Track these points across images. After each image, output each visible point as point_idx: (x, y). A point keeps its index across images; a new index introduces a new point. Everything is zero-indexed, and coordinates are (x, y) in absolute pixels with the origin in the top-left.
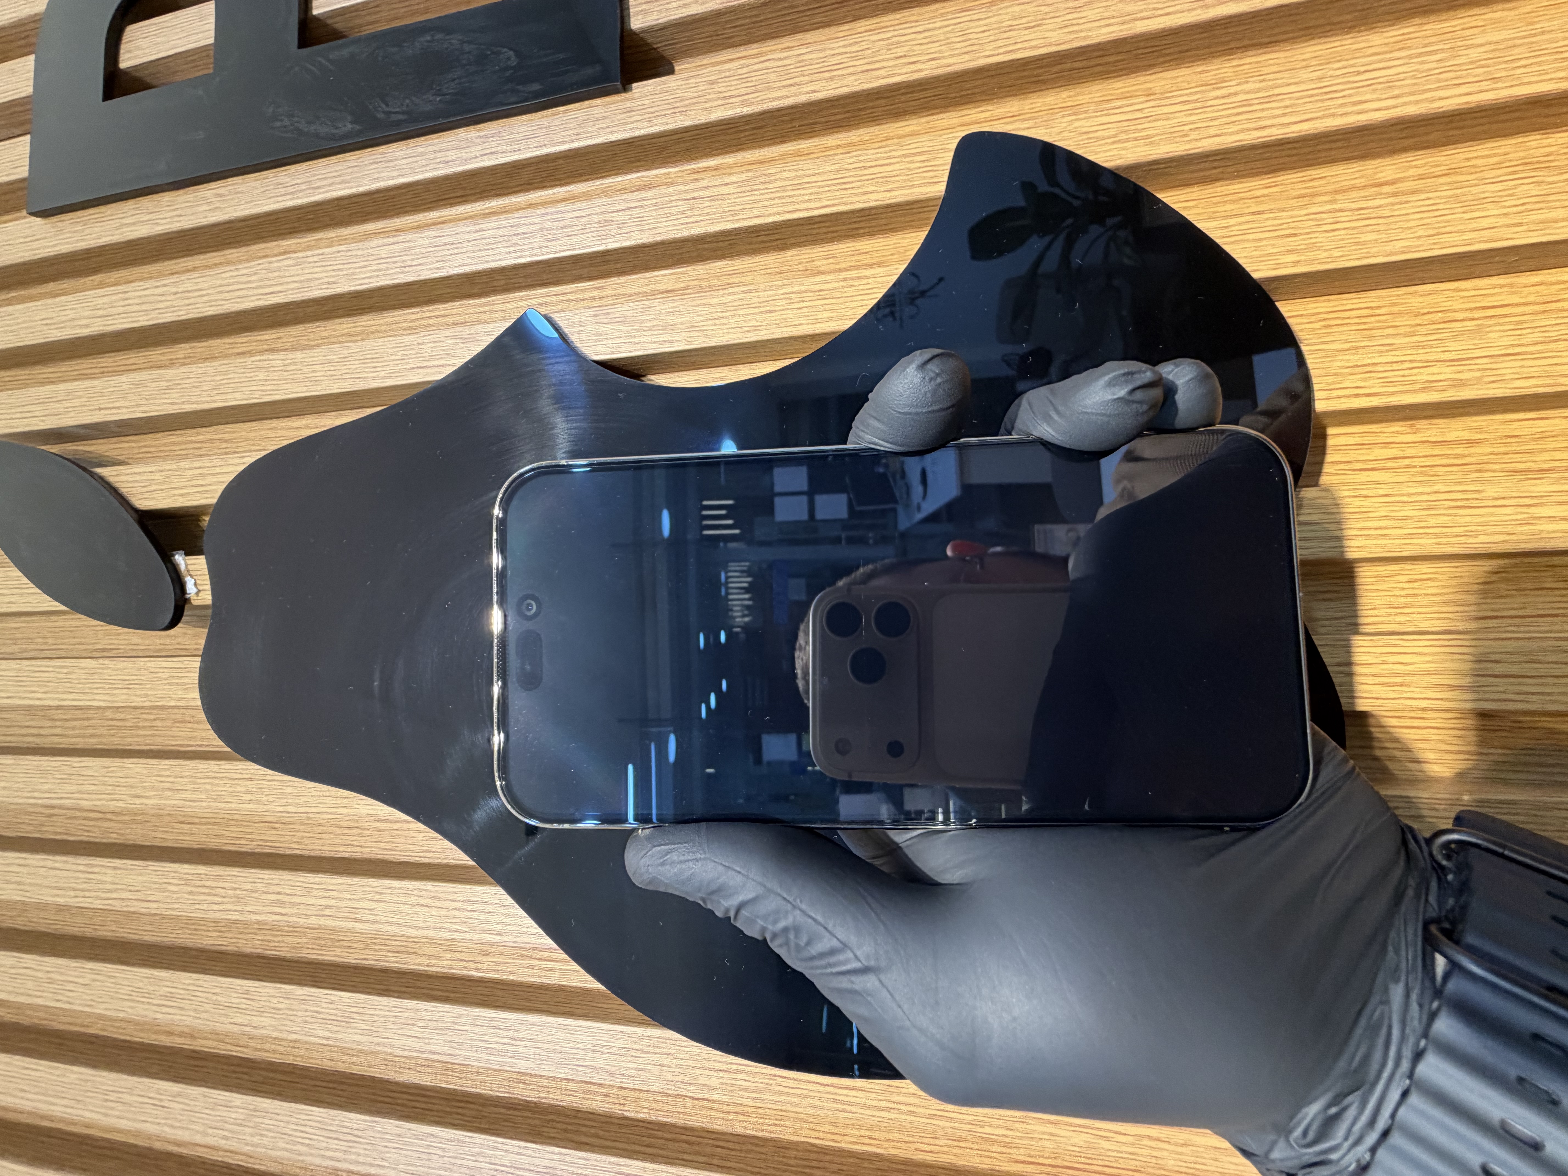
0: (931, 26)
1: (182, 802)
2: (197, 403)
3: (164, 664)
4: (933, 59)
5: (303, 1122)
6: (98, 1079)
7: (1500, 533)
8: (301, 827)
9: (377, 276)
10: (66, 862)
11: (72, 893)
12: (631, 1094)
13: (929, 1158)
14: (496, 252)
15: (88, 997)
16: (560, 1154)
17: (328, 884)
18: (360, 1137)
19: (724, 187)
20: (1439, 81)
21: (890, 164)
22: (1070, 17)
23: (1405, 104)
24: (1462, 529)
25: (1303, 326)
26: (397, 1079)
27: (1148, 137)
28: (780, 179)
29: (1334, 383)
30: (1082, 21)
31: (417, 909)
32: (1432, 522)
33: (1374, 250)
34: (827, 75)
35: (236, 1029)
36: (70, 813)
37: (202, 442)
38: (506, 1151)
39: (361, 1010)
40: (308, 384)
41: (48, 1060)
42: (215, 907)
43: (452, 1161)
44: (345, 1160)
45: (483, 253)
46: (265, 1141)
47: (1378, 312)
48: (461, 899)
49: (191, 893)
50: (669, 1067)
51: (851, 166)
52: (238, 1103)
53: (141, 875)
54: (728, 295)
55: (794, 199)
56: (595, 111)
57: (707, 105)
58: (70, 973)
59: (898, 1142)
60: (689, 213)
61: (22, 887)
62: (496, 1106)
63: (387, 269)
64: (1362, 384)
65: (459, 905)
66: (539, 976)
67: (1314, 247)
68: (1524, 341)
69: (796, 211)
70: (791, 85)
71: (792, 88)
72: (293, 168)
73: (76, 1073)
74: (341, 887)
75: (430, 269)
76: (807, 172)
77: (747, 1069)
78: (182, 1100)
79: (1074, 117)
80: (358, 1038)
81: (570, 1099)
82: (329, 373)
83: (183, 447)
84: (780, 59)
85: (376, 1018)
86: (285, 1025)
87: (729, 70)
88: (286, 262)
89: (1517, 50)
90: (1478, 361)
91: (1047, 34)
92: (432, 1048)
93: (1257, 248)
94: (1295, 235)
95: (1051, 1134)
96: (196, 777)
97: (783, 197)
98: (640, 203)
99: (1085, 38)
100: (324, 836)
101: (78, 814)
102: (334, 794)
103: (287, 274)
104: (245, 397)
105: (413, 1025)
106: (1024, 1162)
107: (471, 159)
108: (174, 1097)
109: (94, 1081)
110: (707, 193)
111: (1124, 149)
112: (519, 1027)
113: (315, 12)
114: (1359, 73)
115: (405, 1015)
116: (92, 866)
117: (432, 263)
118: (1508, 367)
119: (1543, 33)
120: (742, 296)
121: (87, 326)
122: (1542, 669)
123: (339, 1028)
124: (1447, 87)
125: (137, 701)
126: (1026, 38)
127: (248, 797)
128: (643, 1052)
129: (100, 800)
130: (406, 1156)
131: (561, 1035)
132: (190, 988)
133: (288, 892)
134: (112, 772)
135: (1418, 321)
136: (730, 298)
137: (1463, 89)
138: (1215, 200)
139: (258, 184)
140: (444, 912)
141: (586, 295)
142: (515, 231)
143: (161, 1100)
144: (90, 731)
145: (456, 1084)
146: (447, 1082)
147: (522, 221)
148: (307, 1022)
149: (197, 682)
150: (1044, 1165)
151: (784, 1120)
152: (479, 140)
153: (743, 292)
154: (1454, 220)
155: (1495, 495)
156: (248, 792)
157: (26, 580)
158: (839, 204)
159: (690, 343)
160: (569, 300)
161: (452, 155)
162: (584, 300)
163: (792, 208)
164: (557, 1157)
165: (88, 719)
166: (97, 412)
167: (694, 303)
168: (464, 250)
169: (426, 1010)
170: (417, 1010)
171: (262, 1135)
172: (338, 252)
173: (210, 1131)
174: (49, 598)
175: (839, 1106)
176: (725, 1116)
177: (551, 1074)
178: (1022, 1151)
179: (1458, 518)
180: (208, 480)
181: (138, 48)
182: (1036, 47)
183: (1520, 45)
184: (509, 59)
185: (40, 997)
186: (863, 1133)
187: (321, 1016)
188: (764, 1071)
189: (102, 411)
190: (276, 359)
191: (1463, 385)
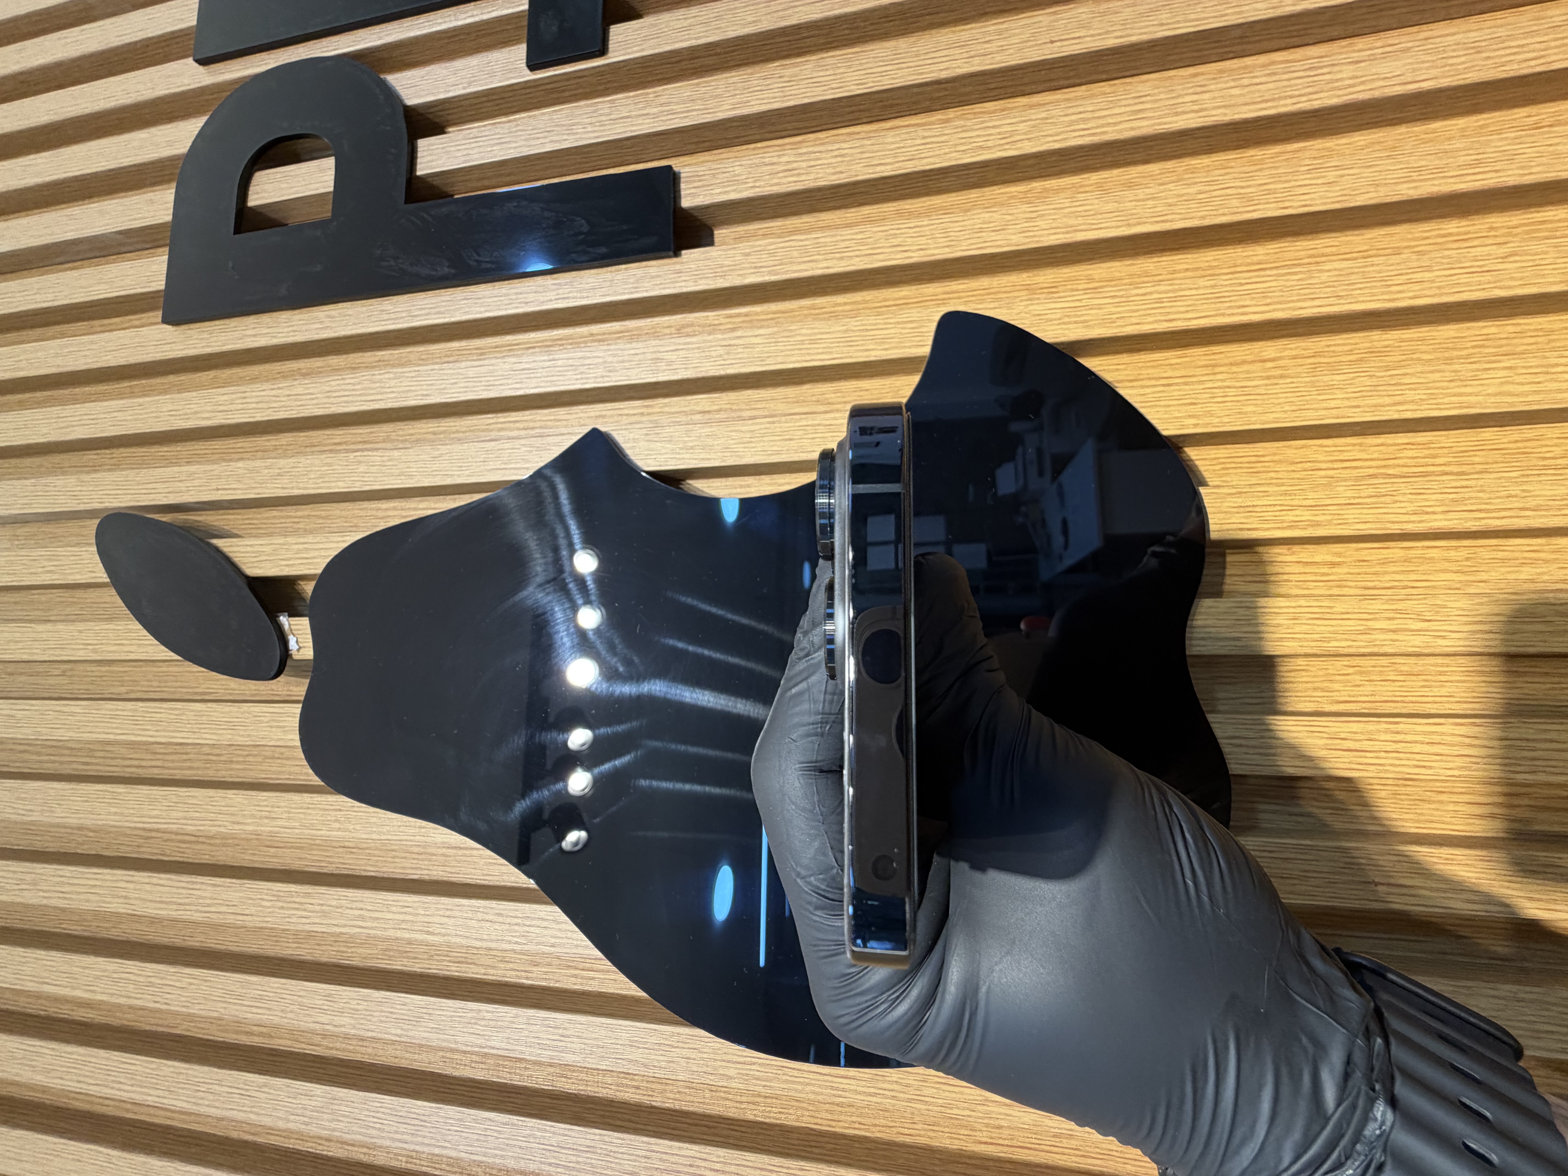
0: (920, 224)
1: (277, 829)
2: (305, 488)
3: (265, 709)
4: (921, 249)
5: (375, 1109)
6: (190, 1072)
7: (1346, 640)
8: (376, 852)
9: (466, 392)
10: (168, 879)
11: (175, 907)
12: (659, 1086)
13: (908, 1140)
14: (566, 378)
15: (183, 999)
16: (600, 1135)
17: (405, 901)
18: (425, 1121)
19: (754, 338)
20: (1299, 295)
21: (886, 329)
22: (1026, 225)
23: (1274, 310)
24: (1319, 635)
25: (1206, 468)
26: (454, 1074)
27: (1086, 321)
28: (799, 335)
29: (1224, 519)
30: (1036, 229)
31: (484, 924)
32: (1297, 629)
33: (1254, 419)
34: (837, 255)
35: (318, 1027)
36: (166, 836)
37: (300, 517)
38: (554, 1133)
39: (431, 1011)
40: (403, 477)
41: (146, 1056)
42: (304, 920)
43: (507, 1142)
44: (412, 1142)
45: (555, 378)
46: (341, 1125)
47: (1262, 459)
48: (521, 915)
49: (282, 908)
50: (694, 1059)
51: (855, 329)
52: (318, 1092)
53: (237, 891)
54: (756, 424)
55: (811, 351)
56: (651, 270)
57: (741, 272)
58: (169, 977)
59: (883, 1126)
60: (726, 357)
61: (126, 901)
62: (541, 1096)
63: (474, 387)
64: (1245, 521)
65: (519, 921)
66: (581, 984)
67: (1210, 414)
68: (1363, 494)
69: (812, 360)
70: (809, 261)
71: (811, 264)
72: (395, 299)
73: (170, 1066)
74: (416, 905)
75: (510, 389)
76: (821, 331)
77: (760, 1061)
78: (266, 1090)
79: (1029, 302)
80: (426, 1035)
81: (605, 1091)
82: (421, 470)
83: (283, 521)
84: (801, 240)
85: (443, 1018)
86: (362, 1024)
87: (760, 246)
88: (387, 376)
89: (1354, 277)
90: (1329, 508)
91: (1009, 237)
92: (492, 1044)
93: (1166, 412)
94: (1195, 404)
95: (1006, 1115)
96: (291, 808)
97: (801, 349)
98: (686, 347)
99: (1038, 242)
100: (396, 860)
101: (174, 837)
102: (413, 824)
103: (388, 385)
104: (346, 485)
105: (475, 1024)
106: (986, 1143)
107: (547, 301)
108: (260, 1087)
109: (186, 1074)
110: (740, 342)
111: (1067, 329)
112: (568, 1025)
113: (419, 173)
114: (1241, 284)
115: (470, 1015)
116: (194, 883)
117: (512, 384)
118: (1351, 514)
119: (1372, 265)
120: (768, 425)
121: (208, 418)
122: (1377, 746)
123: (409, 1027)
124: (1304, 300)
125: (241, 740)
126: (994, 238)
127: (337, 825)
128: (673, 1046)
129: (204, 825)
130: (466, 1138)
131: (603, 1032)
132: (278, 991)
133: (370, 908)
134: (216, 801)
135: (1293, 469)
136: (758, 427)
137: (1317, 303)
138: (1140, 365)
139: (364, 309)
140: (507, 927)
141: (635, 412)
142: (582, 362)
143: (248, 1090)
144: (188, 764)
145: (505, 1079)
146: (498, 1077)
147: (588, 354)
148: (382, 1022)
149: (298, 725)
150: (1003, 1145)
151: (788, 1109)
152: (554, 287)
153: (769, 423)
154: (1312, 400)
155: (1343, 611)
156: (337, 821)
157: (145, 632)
158: (846, 357)
159: (724, 461)
160: (621, 415)
161: (531, 297)
162: (635, 415)
163: (808, 358)
164: (597, 1138)
165: (186, 754)
166: (215, 492)
167: (729, 429)
168: (539, 375)
169: (488, 1012)
170: (480, 1011)
171: (340, 1121)
172: (432, 370)
173: (292, 1117)
174: (166, 650)
175: (835, 1092)
176: (738, 1105)
177: (594, 1066)
178: (985, 1134)
179: (1315, 627)
180: (311, 554)
181: (265, 191)
182: (1000, 246)
183: (1357, 273)
184: (582, 226)
185: (140, 999)
186: (854, 1119)
187: (395, 1016)
188: (773, 1063)
189: (220, 492)
190: (376, 457)
191: (1319, 525)
